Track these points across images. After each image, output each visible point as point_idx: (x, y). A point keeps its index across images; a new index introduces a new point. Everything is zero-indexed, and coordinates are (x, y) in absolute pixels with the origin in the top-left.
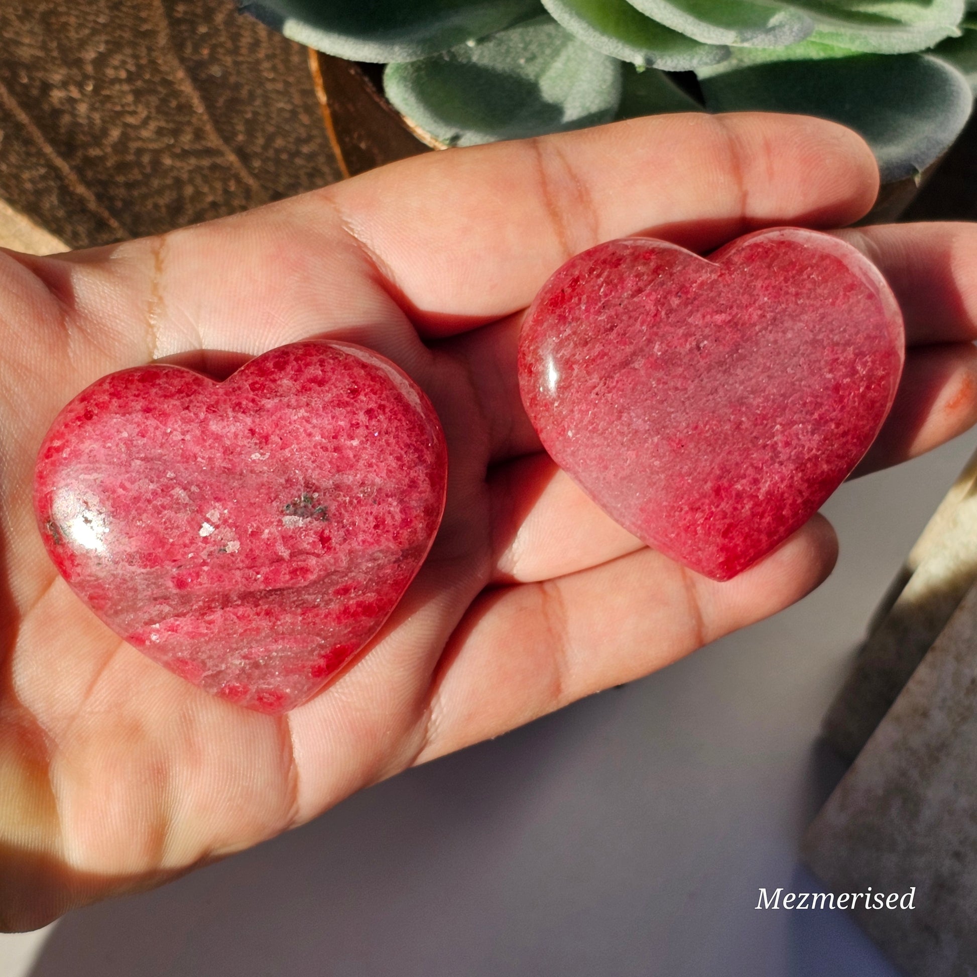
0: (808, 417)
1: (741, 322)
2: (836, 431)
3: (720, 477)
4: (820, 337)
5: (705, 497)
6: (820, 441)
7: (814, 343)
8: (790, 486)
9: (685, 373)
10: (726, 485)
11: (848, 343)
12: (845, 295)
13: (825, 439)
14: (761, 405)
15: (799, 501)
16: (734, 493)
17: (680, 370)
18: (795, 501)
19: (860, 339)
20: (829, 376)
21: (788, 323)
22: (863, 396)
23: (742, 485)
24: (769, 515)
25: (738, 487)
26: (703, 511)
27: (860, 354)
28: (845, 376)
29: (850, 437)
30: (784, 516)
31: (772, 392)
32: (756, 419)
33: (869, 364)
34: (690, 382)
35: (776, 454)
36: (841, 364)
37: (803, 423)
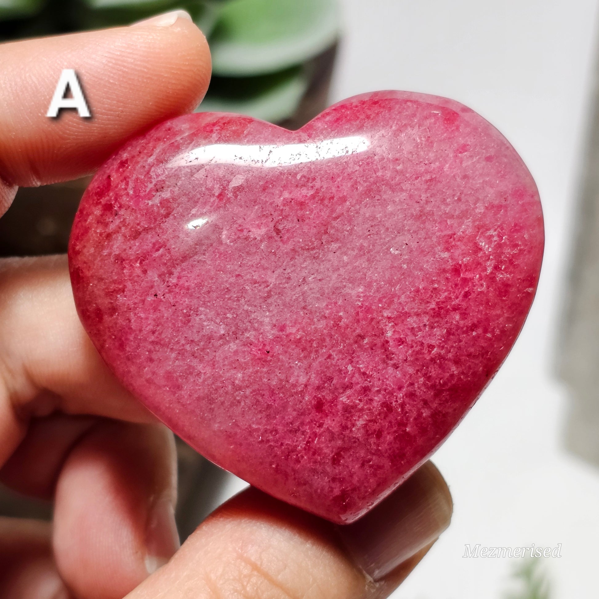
0: (423, 306)
1: (328, 196)
2: (462, 323)
3: (319, 388)
4: (428, 208)
5: (303, 414)
6: (443, 336)
7: (421, 217)
8: (411, 395)
9: (263, 262)
10: (329, 398)
11: (464, 215)
12: (456, 156)
13: (449, 333)
14: (362, 295)
15: (426, 413)
16: (340, 407)
17: (257, 258)
18: (420, 415)
19: (480, 209)
20: (446, 255)
21: (387, 195)
22: (492, 279)
23: (348, 397)
24: (388, 433)
25: (343, 399)
26: (303, 433)
27: (481, 228)
28: (464, 255)
29: (480, 331)
30: (408, 434)
31: (374, 278)
32: (358, 313)
33: (496, 238)
34: (269, 272)
35: (388, 356)
36: (459, 240)
37: (418, 315)
